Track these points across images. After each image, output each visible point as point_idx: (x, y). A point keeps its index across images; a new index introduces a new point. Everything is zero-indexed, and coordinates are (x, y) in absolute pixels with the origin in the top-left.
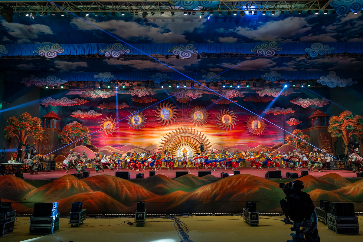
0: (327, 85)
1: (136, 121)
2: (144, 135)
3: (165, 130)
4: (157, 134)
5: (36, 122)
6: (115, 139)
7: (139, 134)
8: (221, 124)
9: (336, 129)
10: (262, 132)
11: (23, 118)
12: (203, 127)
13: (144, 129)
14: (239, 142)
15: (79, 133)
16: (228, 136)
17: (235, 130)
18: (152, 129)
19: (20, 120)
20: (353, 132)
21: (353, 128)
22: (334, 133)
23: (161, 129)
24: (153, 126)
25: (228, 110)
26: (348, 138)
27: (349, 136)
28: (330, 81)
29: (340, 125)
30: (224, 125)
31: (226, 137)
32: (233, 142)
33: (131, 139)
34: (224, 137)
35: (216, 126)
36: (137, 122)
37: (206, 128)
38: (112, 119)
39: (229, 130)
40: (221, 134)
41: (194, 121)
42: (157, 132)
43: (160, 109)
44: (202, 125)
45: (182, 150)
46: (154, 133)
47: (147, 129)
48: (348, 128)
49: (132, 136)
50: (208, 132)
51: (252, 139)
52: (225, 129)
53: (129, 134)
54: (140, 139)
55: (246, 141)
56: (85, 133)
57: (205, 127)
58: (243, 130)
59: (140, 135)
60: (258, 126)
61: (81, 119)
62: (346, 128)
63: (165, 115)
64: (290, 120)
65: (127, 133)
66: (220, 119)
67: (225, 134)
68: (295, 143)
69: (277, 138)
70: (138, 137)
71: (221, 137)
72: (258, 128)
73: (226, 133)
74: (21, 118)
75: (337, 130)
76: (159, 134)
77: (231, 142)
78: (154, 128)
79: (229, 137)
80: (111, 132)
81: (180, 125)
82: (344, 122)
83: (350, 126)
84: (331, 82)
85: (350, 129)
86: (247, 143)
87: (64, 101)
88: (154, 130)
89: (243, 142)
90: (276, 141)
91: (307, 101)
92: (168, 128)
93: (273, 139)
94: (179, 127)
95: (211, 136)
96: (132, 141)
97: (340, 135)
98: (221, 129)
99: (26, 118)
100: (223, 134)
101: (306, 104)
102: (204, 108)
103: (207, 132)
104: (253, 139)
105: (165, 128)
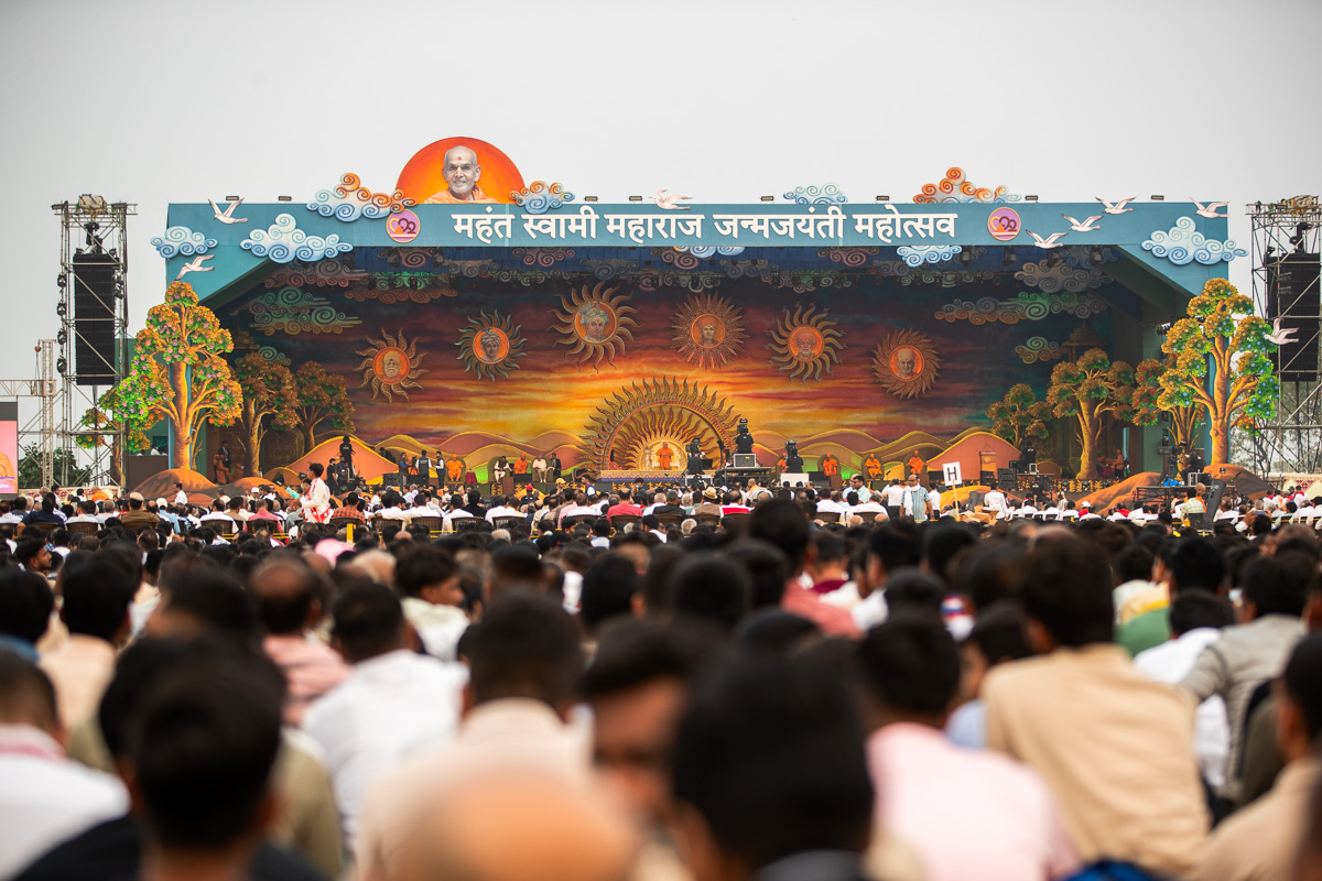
0: (1037, 286)
1: (489, 349)
2: (514, 397)
3: (590, 380)
4: (560, 392)
5: (280, 379)
6: (415, 410)
7: (497, 391)
8: (787, 359)
9: (1065, 398)
10: (927, 388)
11: (250, 368)
12: (723, 368)
13: (516, 377)
14: (849, 423)
15: (318, 396)
16: (810, 399)
17: (836, 378)
18: (543, 376)
19: (242, 373)
20: (1106, 405)
21: (1105, 394)
22: (1061, 405)
23: (576, 374)
24: (547, 365)
25: (811, 308)
26: (1091, 420)
27: (1095, 416)
28: (1047, 275)
29: (1076, 387)
30: (794, 363)
31: (803, 404)
32: (827, 421)
33: (471, 410)
34: (796, 405)
35: (769, 366)
36: (491, 351)
37: (732, 371)
38: (403, 342)
39: (812, 378)
40: (783, 394)
41: (690, 349)
42: (562, 386)
43: (572, 304)
44: (719, 363)
45: (656, 449)
46: (549, 391)
47: (525, 375)
48: (1094, 395)
49: (475, 400)
50: (740, 387)
51: (891, 412)
52: (799, 377)
53: (464, 391)
54: (501, 412)
55: (873, 416)
56: (334, 394)
57: (729, 368)
58: (862, 380)
59: (502, 397)
60: (912, 367)
61: (288, 337)
62: (1089, 394)
63: (592, 328)
64: (1028, 343)
65: (454, 390)
66: (782, 342)
67: (801, 393)
68: (1014, 427)
69: (979, 408)
70: (493, 403)
71: (785, 405)
72: (912, 374)
73: (803, 389)
74: (244, 369)
75: (1068, 399)
76: (568, 393)
77: (821, 421)
78: (549, 371)
79: (813, 403)
80: (403, 388)
81: (643, 359)
82: (1086, 378)
83: (1098, 390)
84: (1050, 278)
85: (1097, 396)
86: (875, 423)
87: (290, 297)
88: (549, 381)
89: (861, 422)
90: (977, 418)
91: (1039, 300)
92: (601, 372)
93: (966, 410)
94: (639, 366)
95: (751, 399)
96: (474, 419)
97: (1075, 412)
98: (786, 375)
99: (255, 368)
100: (793, 393)
101: (1037, 310)
102: (727, 301)
103: (735, 387)
104: (896, 411)
105: (590, 372)
